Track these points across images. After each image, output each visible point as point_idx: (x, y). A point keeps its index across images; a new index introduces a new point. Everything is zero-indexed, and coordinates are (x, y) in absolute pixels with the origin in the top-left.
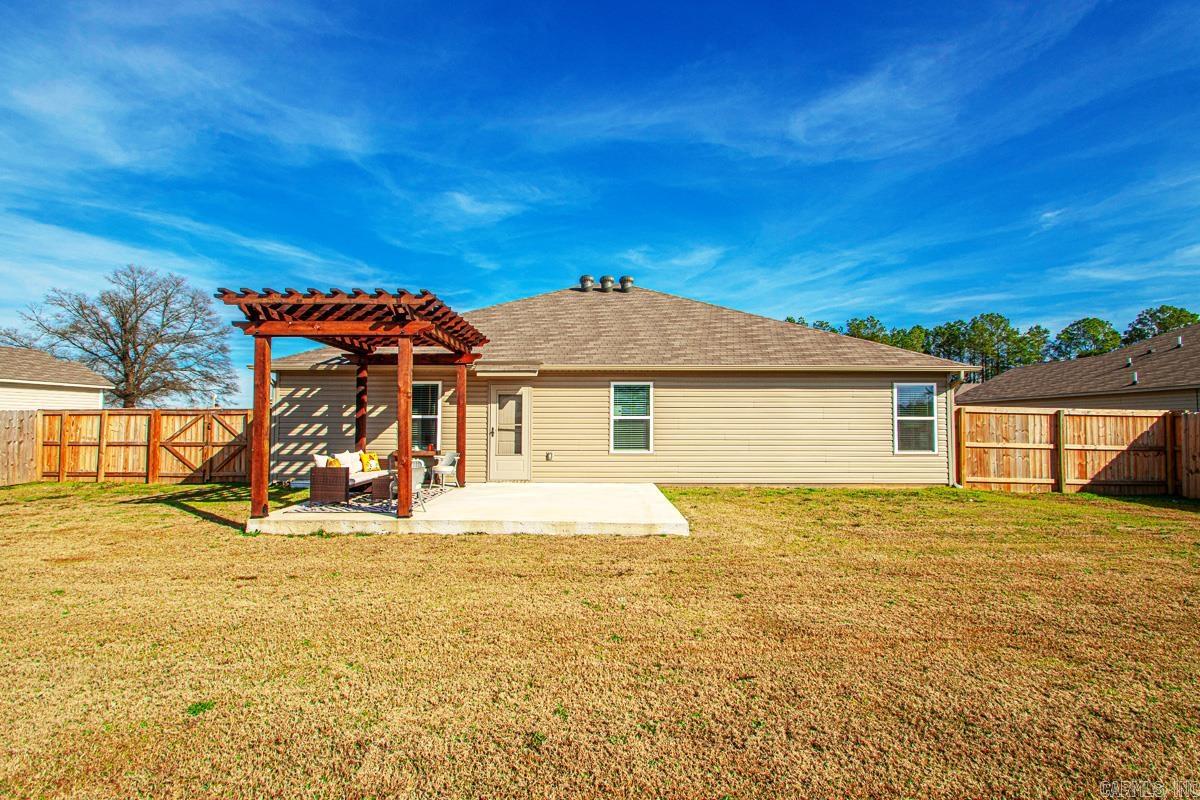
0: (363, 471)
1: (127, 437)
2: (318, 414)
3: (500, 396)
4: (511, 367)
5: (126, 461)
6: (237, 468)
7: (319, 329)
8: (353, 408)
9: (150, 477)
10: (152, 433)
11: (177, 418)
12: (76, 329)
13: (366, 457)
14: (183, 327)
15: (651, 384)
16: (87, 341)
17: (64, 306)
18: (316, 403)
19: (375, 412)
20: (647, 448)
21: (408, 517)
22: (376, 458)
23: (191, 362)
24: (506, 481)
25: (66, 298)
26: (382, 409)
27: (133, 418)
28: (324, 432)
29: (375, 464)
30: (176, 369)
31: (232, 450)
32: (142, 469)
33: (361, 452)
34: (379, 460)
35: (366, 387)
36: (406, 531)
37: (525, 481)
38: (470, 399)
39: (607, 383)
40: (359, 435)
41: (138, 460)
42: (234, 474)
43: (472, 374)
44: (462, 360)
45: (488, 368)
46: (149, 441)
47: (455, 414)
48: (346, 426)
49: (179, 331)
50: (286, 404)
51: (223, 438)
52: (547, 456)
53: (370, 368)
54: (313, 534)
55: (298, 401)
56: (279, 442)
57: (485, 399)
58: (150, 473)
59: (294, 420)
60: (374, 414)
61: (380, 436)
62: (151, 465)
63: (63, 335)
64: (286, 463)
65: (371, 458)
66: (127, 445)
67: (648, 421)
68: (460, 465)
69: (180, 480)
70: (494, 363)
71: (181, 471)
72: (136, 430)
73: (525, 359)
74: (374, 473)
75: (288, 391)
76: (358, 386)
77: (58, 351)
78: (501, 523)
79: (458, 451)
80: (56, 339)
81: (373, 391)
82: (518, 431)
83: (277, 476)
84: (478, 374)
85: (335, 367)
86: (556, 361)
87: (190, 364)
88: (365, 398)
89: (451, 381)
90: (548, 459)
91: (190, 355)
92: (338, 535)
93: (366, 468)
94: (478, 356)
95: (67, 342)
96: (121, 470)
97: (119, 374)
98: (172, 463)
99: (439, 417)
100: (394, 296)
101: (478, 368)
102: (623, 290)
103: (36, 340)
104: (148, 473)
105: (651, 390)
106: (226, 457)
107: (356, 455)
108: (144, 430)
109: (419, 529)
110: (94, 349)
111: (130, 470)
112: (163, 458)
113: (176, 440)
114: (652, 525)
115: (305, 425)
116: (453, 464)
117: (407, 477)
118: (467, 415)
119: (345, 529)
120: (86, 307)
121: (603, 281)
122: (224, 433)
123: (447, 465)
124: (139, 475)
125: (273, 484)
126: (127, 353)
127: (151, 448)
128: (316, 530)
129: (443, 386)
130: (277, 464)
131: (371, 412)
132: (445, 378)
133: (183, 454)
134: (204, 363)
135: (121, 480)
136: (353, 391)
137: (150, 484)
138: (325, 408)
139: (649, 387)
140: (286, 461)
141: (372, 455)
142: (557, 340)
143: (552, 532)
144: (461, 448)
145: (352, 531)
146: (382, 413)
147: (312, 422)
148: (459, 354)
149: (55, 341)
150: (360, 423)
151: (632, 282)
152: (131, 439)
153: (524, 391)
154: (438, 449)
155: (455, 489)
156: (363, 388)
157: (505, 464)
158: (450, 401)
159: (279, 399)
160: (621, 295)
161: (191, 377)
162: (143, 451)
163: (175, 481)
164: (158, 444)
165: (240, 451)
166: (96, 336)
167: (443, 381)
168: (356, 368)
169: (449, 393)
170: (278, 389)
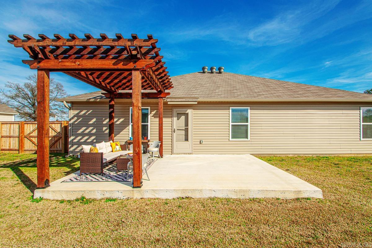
0: (112, 151)
1: (10, 134)
2: (91, 123)
3: (177, 114)
4: (184, 100)
5: (10, 144)
6: (58, 147)
7: (79, 65)
8: (108, 120)
9: (20, 151)
10: (20, 131)
11: (31, 125)
12: (17, 96)
13: (114, 144)
14: (53, 95)
15: (249, 108)
16: (20, 99)
17: (11, 88)
18: (90, 117)
19: (118, 121)
20: (247, 137)
21: (140, 187)
22: (119, 144)
23: (57, 107)
24: (181, 154)
25: (12, 85)
26: (122, 120)
27: (12, 125)
28: (94, 131)
29: (118, 147)
30: (52, 109)
31: (56, 139)
32: (17, 148)
33: (111, 142)
34: (121, 146)
35: (114, 109)
36: (139, 197)
37: (190, 154)
38: (165, 115)
39: (228, 108)
40: (111, 133)
41: (15, 143)
42: (56, 149)
43: (165, 104)
44: (161, 96)
45: (173, 100)
46: (19, 135)
47: (158, 123)
48: (104, 128)
49: (52, 96)
50: (76, 118)
51: (52, 134)
52: (200, 142)
53: (116, 100)
54: (77, 200)
55: (81, 116)
56: (73, 135)
57: (171, 115)
58: (20, 149)
59: (80, 126)
60: (118, 123)
61: (121, 133)
62: (20, 145)
63: (12, 98)
64: (76, 146)
65: (117, 145)
66: (10, 137)
67: (247, 126)
68: (161, 147)
69: (34, 152)
70: (176, 98)
71: (34, 148)
72: (14, 130)
73: (189, 96)
74: (119, 153)
75: (76, 112)
76: (109, 109)
77: (10, 103)
78: (201, 190)
79: (160, 140)
80: (10, 99)
81: (117, 112)
82: (186, 130)
83: (72, 152)
84: (169, 103)
85: (98, 100)
86: (204, 97)
87: (57, 108)
88: (113, 114)
89: (155, 106)
90: (200, 143)
91: (56, 105)
92: (94, 200)
93: (114, 150)
94: (169, 94)
95: (13, 100)
96: (8, 148)
97: (32, 111)
98: (30, 145)
99: (149, 124)
100: (129, 40)
101: (168, 100)
102: (220, 73)
103: (2, 99)
104: (19, 149)
105: (249, 111)
106: (53, 142)
107: (108, 144)
108: (17, 130)
109: (147, 196)
110: (23, 103)
111: (12, 148)
112: (26, 143)
113: (31, 135)
114: (299, 192)
115: (84, 128)
116: (157, 147)
117: (139, 162)
118: (164, 123)
119: (99, 196)
120: (20, 88)
121: (212, 69)
122: (52, 131)
123: (154, 147)
124: (16, 150)
125: (70, 156)
126: (35, 104)
127: (20, 139)
128: (79, 197)
129: (151, 109)
130: (72, 146)
131: (116, 121)
132: (151, 105)
133: (34, 141)
134: (61, 107)
135: (8, 152)
136: (107, 111)
137: (20, 154)
138: (94, 120)
139: (247, 110)
140: (77, 145)
141: (117, 143)
142: (201, 89)
143: (234, 197)
144: (161, 139)
145: (103, 197)
146: (122, 122)
147: (88, 126)
148: (160, 92)
149: (9, 100)
150: (111, 127)
151: (223, 69)
152: (12, 134)
153: (189, 111)
154: (149, 139)
155: (159, 159)
156: (112, 109)
157: (180, 145)
158: (154, 116)
159: (72, 116)
160: (220, 74)
161: (57, 112)
162: (17, 139)
163: (31, 152)
164: (23, 137)
165: (59, 139)
166: (24, 98)
167: (151, 107)
168: (108, 100)
169: (153, 113)
170: (72, 111)
